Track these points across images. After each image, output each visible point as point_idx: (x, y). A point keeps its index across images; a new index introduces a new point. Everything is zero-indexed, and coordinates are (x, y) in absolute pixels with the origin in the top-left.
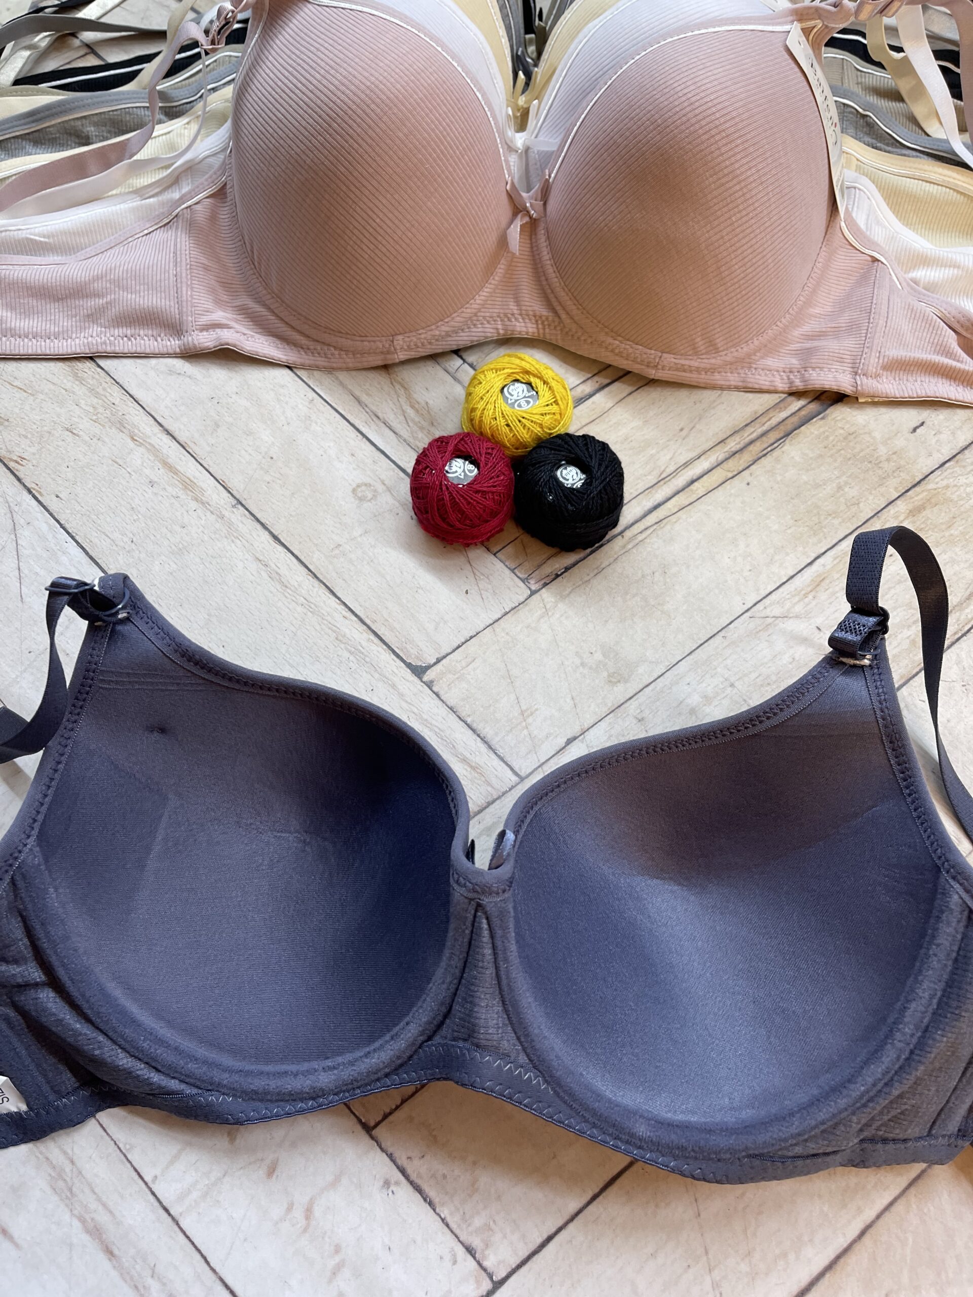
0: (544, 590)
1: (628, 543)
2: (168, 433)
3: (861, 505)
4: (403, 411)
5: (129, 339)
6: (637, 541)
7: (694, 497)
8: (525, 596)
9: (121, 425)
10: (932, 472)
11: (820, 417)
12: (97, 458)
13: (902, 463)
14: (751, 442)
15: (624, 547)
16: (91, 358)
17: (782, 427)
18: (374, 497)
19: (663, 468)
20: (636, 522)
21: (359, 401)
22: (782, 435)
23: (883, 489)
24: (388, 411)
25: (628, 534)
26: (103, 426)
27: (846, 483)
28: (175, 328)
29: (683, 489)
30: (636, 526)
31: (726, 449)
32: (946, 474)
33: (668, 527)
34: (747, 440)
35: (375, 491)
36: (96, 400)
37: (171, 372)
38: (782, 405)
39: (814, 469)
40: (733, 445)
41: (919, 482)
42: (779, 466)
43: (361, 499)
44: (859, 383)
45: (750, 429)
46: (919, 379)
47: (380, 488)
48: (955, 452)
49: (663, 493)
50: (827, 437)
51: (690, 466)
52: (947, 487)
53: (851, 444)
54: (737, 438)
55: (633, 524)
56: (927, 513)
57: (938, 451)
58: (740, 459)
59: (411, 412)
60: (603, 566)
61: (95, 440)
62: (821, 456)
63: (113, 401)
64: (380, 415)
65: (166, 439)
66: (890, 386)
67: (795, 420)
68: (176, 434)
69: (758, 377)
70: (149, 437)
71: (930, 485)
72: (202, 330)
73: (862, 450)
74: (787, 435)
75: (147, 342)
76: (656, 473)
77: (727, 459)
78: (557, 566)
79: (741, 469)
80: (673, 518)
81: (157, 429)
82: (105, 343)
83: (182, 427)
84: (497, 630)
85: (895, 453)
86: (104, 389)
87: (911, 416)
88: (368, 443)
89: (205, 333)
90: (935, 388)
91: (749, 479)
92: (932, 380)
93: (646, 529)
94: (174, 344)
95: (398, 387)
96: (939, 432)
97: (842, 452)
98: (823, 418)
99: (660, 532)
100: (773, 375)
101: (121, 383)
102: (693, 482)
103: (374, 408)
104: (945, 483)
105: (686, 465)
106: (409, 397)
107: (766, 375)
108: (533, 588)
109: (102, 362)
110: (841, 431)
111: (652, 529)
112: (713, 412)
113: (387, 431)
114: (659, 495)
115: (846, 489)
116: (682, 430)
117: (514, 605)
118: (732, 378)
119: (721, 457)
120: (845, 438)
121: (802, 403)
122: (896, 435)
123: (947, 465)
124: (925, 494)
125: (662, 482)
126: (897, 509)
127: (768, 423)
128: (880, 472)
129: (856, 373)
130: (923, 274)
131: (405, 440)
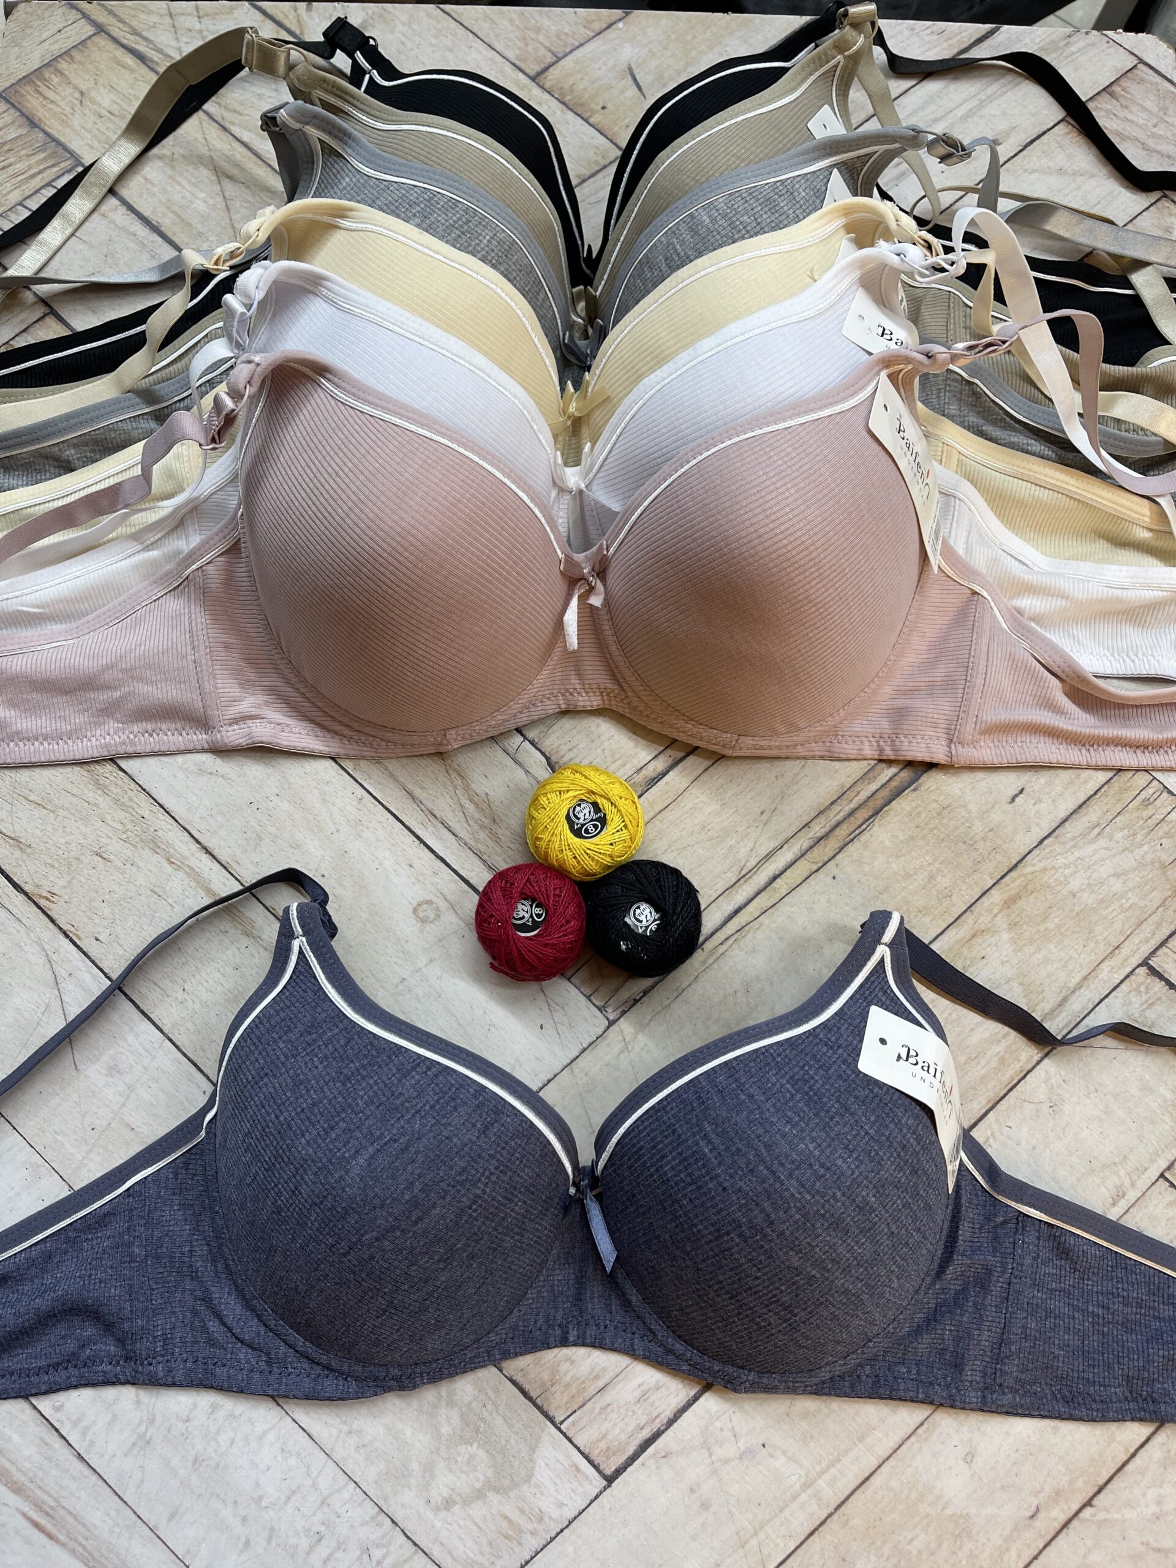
0: (622, 1019)
1: (709, 957)
2: (208, 852)
3: (954, 898)
4: (461, 806)
5: (151, 735)
6: (718, 954)
7: (778, 897)
8: (603, 1029)
9: (154, 845)
10: (1029, 853)
11: (912, 788)
12: (133, 888)
13: (999, 842)
14: (838, 825)
15: (704, 962)
16: (112, 760)
17: (870, 804)
18: (438, 916)
19: (743, 862)
20: (716, 931)
21: (413, 798)
22: (870, 813)
23: (977, 876)
24: (444, 806)
25: (708, 946)
26: (135, 847)
27: (939, 870)
28: (202, 722)
29: (765, 888)
30: (715, 937)
31: (811, 835)
32: (1043, 854)
33: (750, 935)
34: (833, 822)
35: (437, 909)
36: (122, 814)
37: (202, 772)
38: (871, 775)
39: (904, 855)
40: (817, 829)
41: (1016, 866)
42: (867, 854)
43: (424, 921)
44: (954, 752)
45: (836, 808)
46: (1019, 739)
47: (442, 904)
48: (1055, 825)
49: (744, 894)
50: (919, 813)
51: (773, 859)
52: (1045, 869)
53: (945, 821)
54: (822, 820)
55: (713, 934)
56: (1022, 903)
57: (1038, 825)
58: (826, 846)
59: (470, 807)
60: (683, 986)
61: (128, 865)
62: (912, 838)
63: (142, 813)
64: (436, 813)
65: (205, 858)
66: (986, 752)
67: (885, 793)
68: (215, 853)
69: (845, 745)
70: (186, 858)
71: (1026, 869)
72: (230, 725)
73: (957, 828)
74: (877, 813)
75: (171, 737)
76: (736, 868)
77: (811, 847)
78: (635, 989)
79: (826, 859)
80: (755, 924)
81: (194, 847)
82: (124, 743)
83: (222, 843)
84: (576, 1071)
85: (991, 830)
86: (131, 799)
87: (1009, 782)
88: (426, 850)
89: (235, 727)
90: (1036, 751)
91: (836, 872)
92: (1033, 739)
93: (727, 939)
94: (200, 738)
95: (454, 775)
96: (1039, 801)
97: (935, 831)
98: (915, 790)
99: (741, 943)
100: (862, 742)
101: (148, 789)
102: (775, 878)
103: (430, 805)
104: (1042, 865)
105: (768, 856)
106: (467, 788)
107: (854, 742)
108: (611, 1018)
109: (123, 764)
110: (935, 805)
111: (733, 939)
112: (795, 787)
113: (446, 832)
114: (740, 897)
115: (939, 878)
116: (762, 813)
117: (592, 1040)
118: (816, 749)
119: (805, 846)
120: (939, 814)
121: (893, 770)
122: (993, 807)
123: (1046, 842)
124: (1022, 879)
125: (743, 880)
126: (991, 900)
127: (857, 799)
128: (974, 855)
129: (951, 741)
130: (1026, 603)
131: (466, 844)
